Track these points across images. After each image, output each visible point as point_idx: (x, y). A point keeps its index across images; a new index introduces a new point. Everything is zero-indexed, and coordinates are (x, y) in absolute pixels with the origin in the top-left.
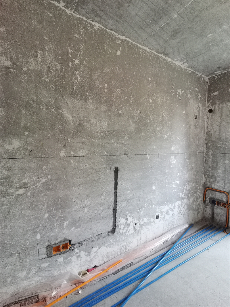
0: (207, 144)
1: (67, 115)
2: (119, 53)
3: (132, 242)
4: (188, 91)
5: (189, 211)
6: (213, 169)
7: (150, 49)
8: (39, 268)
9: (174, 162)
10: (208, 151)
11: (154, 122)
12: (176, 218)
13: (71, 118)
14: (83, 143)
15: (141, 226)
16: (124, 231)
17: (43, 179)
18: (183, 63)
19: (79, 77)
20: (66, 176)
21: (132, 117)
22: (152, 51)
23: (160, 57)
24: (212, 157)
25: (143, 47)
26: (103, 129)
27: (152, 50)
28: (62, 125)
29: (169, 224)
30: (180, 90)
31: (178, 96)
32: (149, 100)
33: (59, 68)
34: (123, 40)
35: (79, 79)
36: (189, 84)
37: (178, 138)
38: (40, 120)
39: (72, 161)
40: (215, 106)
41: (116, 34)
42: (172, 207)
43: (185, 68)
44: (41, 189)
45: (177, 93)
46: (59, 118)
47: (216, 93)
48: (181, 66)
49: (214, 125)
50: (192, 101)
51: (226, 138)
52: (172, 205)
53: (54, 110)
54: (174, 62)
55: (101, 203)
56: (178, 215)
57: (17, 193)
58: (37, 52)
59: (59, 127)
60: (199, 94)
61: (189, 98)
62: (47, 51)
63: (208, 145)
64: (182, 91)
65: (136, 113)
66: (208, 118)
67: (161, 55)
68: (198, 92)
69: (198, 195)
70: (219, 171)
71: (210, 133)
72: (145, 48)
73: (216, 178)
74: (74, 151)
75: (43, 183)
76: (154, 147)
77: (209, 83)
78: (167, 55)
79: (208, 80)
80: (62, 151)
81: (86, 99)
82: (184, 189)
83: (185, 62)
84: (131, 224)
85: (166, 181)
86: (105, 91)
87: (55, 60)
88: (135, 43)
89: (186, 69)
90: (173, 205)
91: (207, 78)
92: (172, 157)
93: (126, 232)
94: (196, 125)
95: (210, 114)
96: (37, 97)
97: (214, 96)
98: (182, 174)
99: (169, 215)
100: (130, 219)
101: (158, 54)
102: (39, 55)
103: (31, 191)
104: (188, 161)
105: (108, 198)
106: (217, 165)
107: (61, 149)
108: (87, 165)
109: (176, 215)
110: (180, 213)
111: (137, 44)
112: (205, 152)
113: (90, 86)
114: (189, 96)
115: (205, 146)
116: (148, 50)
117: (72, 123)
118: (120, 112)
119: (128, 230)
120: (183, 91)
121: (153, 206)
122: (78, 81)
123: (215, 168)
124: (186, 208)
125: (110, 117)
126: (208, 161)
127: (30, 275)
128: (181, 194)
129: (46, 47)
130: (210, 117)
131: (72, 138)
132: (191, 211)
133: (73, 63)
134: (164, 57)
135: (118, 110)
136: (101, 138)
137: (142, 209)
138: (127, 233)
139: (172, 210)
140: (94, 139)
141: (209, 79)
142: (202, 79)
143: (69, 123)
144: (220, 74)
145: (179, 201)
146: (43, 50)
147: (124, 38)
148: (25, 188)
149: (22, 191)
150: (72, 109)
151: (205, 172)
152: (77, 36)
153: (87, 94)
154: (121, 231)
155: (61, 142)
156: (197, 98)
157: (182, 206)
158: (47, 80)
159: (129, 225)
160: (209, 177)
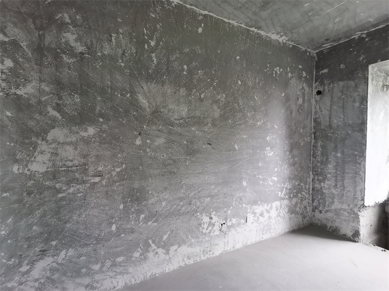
0: (315, 133)
1: (143, 101)
2: (200, 30)
3: (217, 245)
4: (288, 69)
5: (291, 214)
6: (322, 164)
7: (238, 23)
8: (114, 262)
9: (271, 155)
10: (316, 142)
11: (244, 108)
12: (273, 221)
13: (147, 103)
14: (159, 131)
15: (229, 227)
16: (208, 231)
17: (118, 168)
18: (281, 36)
19: (155, 60)
20: (142, 165)
22: (241, 25)
23: (251, 31)
24: (321, 149)
25: (230, 21)
26: (182, 115)
27: (240, 23)
28: (137, 111)
29: (264, 227)
30: (278, 68)
31: (274, 75)
32: (237, 81)
33: (134, 51)
34: (205, 16)
35: (155, 62)
36: (289, 60)
37: (276, 126)
38: (114, 107)
39: (148, 150)
40: (325, 86)
41: (197, 9)
42: (268, 208)
43: (284, 41)
44: (116, 179)
45: (274, 72)
46: (134, 104)
47: (326, 71)
48: (278, 39)
49: (323, 109)
50: (293, 82)
51: (338, 126)
52: (268, 206)
53: (128, 95)
54: (269, 35)
55: (180, 198)
56: (276, 218)
57: (92, 181)
58: (111, 36)
59: (134, 113)
60: (304, 73)
61: (290, 77)
62: (121, 34)
63: (316, 135)
64: (279, 70)
65: (222, 97)
66: (316, 101)
67: (252, 29)
68: (302, 70)
69: (303, 196)
70: (329, 166)
71: (319, 120)
72: (231, 22)
73: (325, 175)
74: (150, 139)
75: (118, 173)
76: (245, 136)
77: (316, 59)
78: (259, 28)
79: (315, 55)
80: (137, 140)
81: (163, 83)
82: (283, 187)
83: (283, 35)
84: (216, 224)
85: (260, 177)
87: (130, 43)
88: (219, 17)
89: (286, 43)
90: (270, 205)
91: (314, 53)
92: (267, 148)
93: (210, 232)
94: (300, 110)
95: (319, 96)
96: (112, 83)
97: (322, 74)
98: (281, 169)
99: (264, 217)
100: (215, 219)
101: (248, 28)
102: (113, 39)
103: (105, 180)
104: (289, 154)
105: (189, 192)
106: (327, 158)
107: (136, 137)
108: (165, 155)
109: (273, 218)
110: (278, 215)
111: (222, 19)
112: (313, 143)
113: (168, 68)
114: (290, 75)
115: (313, 136)
116: (236, 24)
117: (148, 110)
118: (202, 96)
119: (213, 231)
120: (281, 70)
121: (244, 205)
122: (154, 64)
123: (325, 163)
124: (287, 210)
125: (190, 102)
126: (317, 154)
127: (105, 269)
128: (280, 193)
129: (120, 30)
130: (319, 100)
131: (148, 126)
132: (293, 215)
133: (149, 45)
134: (256, 30)
135: (200, 94)
136: (180, 125)
137: (229, 208)
138: (211, 234)
139: (268, 212)
140: (172, 126)
141: (317, 53)
142: (308, 54)
143: (145, 110)
144: (329, 47)
145: (278, 202)
146: (117, 33)
147: (206, 12)
148: (100, 176)
149: (97, 179)
150: (148, 94)
151: (313, 168)
152: (153, 16)
153: (165, 77)
154: (204, 231)
155: (136, 130)
156: (300, 77)
157: (281, 208)
158: (122, 64)
159: (214, 225)
160: (317, 174)
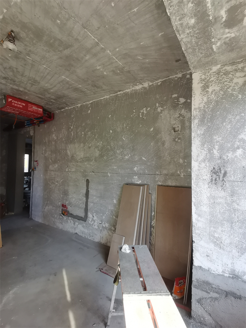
21: (97, 147)
86: (83, 136)
